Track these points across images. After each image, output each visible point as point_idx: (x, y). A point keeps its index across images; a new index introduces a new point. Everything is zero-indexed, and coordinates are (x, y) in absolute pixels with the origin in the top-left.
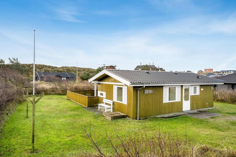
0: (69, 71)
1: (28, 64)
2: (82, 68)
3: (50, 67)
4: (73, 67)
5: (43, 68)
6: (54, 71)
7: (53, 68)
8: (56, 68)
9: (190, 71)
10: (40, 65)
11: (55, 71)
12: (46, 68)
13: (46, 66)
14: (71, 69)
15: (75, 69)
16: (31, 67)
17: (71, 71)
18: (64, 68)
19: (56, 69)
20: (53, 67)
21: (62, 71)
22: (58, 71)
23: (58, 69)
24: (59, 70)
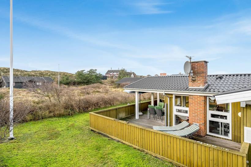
0: (42, 75)
4: (46, 71)
6: (24, 75)
7: (22, 72)
8: (26, 71)
9: (149, 75)
10: (5, 68)
11: (26, 75)
14: (44, 73)
15: (49, 72)
17: (44, 75)
18: (37, 72)
19: (26, 73)
20: (22, 70)
21: (34, 76)
22: (29, 76)
23: (29, 72)
24: (31, 74)
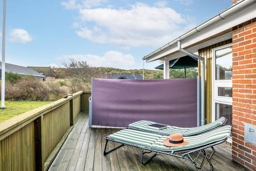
1: (96, 67)
2: (152, 71)
3: (118, 70)
5: (111, 71)
10: (108, 68)
12: (114, 71)
13: (114, 69)
16: (99, 70)
